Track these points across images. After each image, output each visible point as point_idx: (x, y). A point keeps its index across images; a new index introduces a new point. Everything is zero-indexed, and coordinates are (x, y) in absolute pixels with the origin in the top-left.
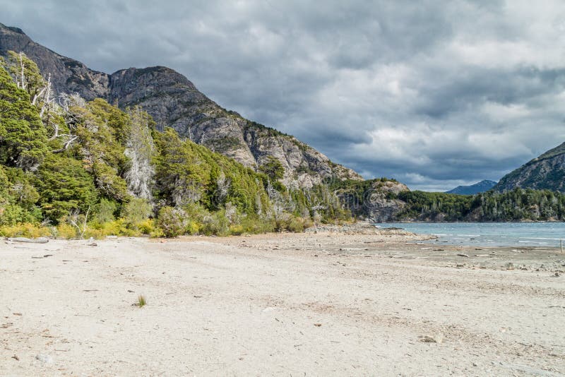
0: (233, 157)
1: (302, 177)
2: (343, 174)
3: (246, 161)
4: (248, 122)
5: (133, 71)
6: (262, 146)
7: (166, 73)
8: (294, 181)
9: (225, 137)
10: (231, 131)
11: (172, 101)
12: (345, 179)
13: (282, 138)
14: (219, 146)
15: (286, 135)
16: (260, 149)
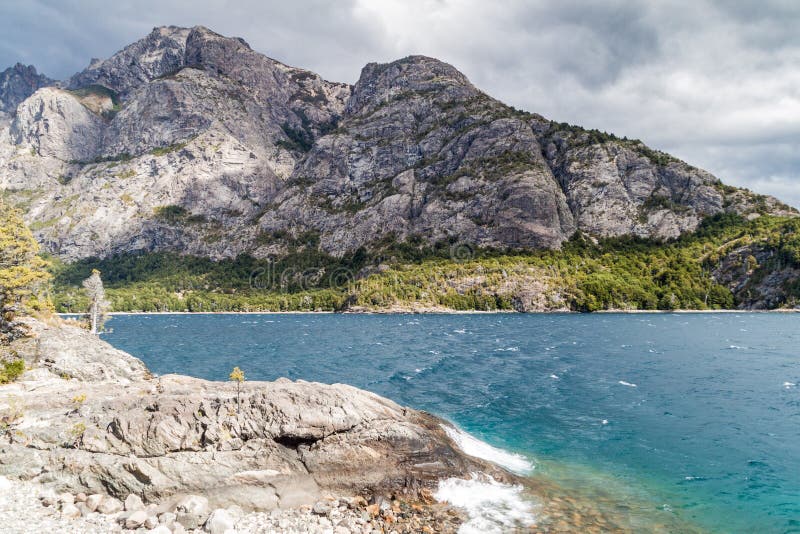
0: (515, 186)
1: (656, 218)
2: (751, 206)
3: (538, 191)
4: (552, 124)
5: (372, 68)
6: (575, 164)
7: (421, 64)
8: (640, 225)
9: (506, 152)
10: (517, 141)
11: (424, 104)
12: (756, 216)
13: (615, 145)
14: (492, 169)
15: (625, 139)
16: (571, 170)
